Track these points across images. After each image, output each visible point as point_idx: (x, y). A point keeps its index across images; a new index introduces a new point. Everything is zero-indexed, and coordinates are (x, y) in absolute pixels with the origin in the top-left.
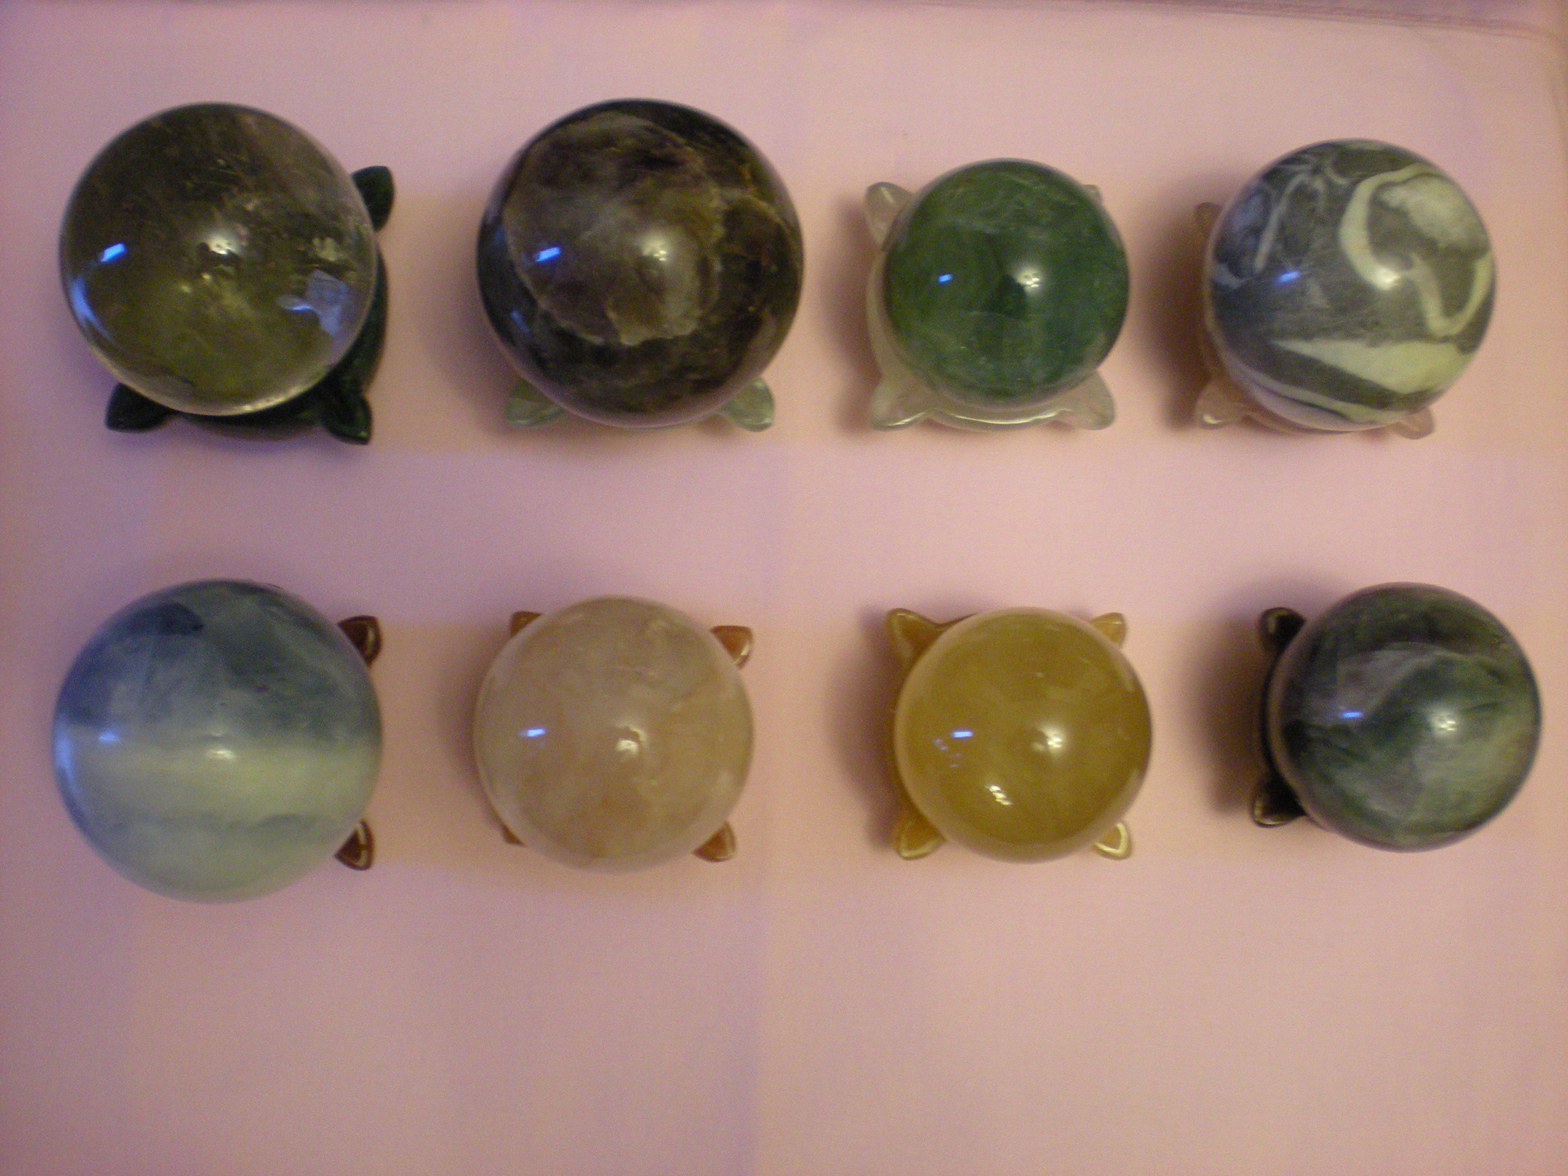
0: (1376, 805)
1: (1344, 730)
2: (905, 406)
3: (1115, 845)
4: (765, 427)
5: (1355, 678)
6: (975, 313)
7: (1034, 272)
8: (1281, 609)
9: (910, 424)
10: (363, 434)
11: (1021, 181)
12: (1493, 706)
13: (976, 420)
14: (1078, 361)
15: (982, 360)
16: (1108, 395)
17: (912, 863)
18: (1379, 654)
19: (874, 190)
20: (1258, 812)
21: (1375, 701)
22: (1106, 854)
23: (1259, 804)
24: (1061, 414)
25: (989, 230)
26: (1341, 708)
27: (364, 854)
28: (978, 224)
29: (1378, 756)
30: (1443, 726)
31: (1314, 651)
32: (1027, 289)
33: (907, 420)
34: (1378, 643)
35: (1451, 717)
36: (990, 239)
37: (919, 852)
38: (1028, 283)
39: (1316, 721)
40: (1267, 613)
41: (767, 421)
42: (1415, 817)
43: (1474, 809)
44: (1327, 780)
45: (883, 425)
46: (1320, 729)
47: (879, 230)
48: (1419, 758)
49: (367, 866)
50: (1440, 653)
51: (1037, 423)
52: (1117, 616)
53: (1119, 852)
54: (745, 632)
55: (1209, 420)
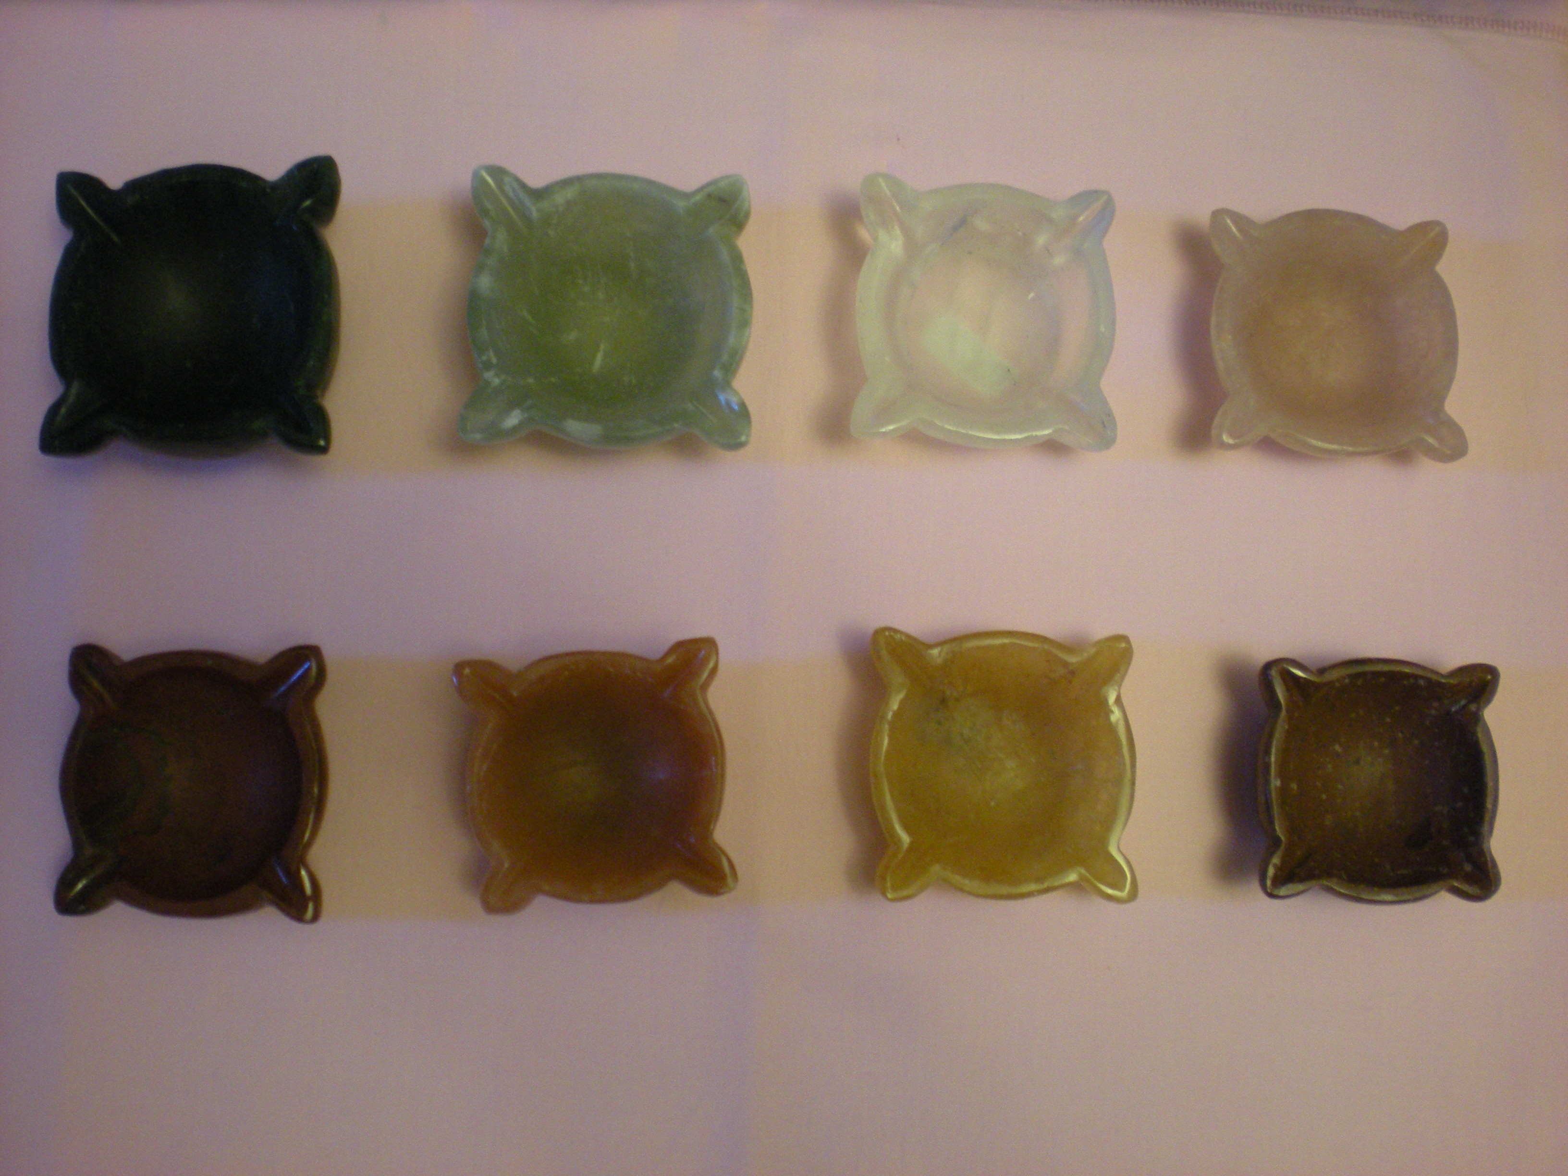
3: (1121, 888)
4: (741, 445)
10: (322, 443)
17: (898, 905)
22: (1110, 898)
24: (1058, 432)
27: (311, 906)
37: (905, 893)
41: (743, 438)
49: (316, 918)
52: (1123, 638)
53: (1124, 894)
54: (709, 644)
55: (1226, 439)
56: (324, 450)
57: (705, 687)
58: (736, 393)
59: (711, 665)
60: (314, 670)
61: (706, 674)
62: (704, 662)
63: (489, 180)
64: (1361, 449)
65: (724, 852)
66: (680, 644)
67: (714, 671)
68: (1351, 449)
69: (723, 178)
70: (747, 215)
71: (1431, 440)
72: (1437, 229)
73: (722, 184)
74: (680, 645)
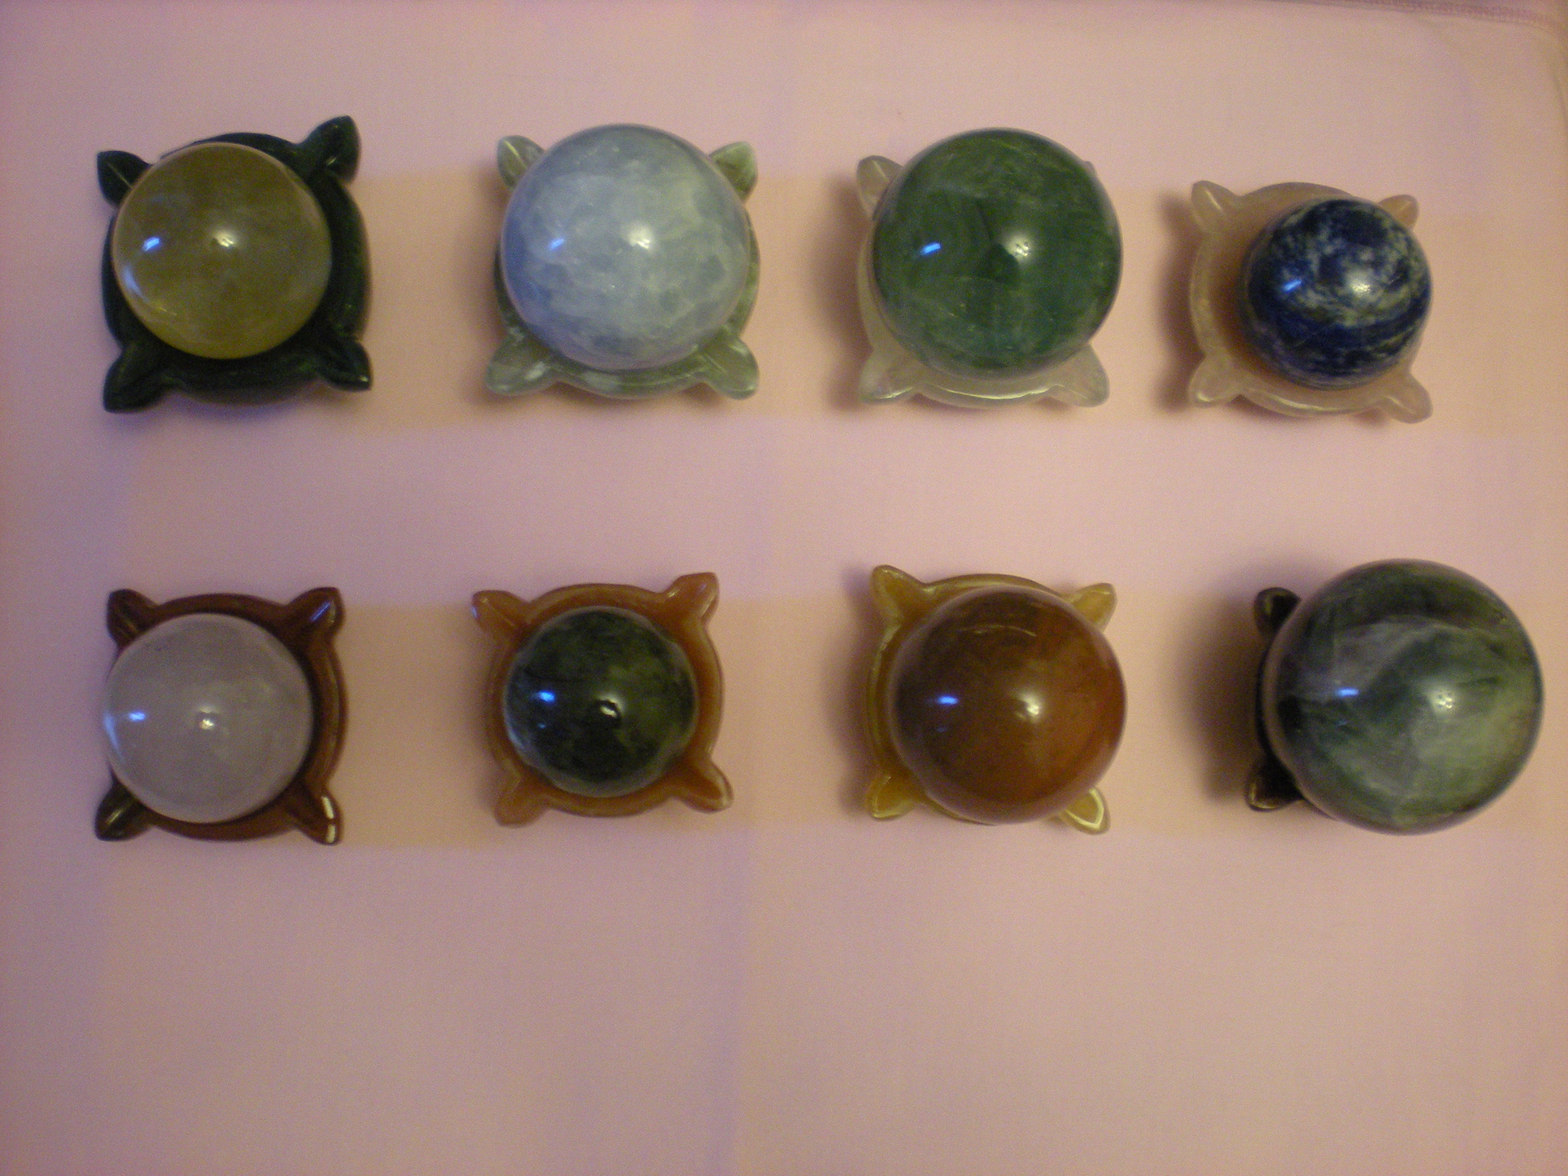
0: (1373, 783)
1: (1339, 705)
2: (894, 379)
3: (1094, 820)
4: (749, 394)
5: (1350, 652)
6: (964, 279)
7: (1025, 241)
8: (1275, 589)
9: (898, 398)
10: (365, 379)
11: (1011, 147)
12: (1493, 681)
13: (967, 394)
14: (1069, 331)
15: (972, 328)
16: (1101, 371)
18: (1375, 627)
19: (865, 164)
20: (1253, 796)
21: (1371, 675)
22: (1083, 828)
23: (1254, 787)
24: (1053, 390)
25: (979, 195)
26: (1338, 682)
27: (333, 830)
28: (967, 189)
29: (1375, 732)
30: (1442, 703)
31: (1309, 626)
32: (1018, 257)
33: (897, 394)
34: (1374, 617)
35: (1449, 695)
36: (979, 205)
37: (891, 813)
38: (1020, 251)
39: (1310, 696)
40: (1263, 594)
41: (751, 388)
42: (1413, 794)
43: (1474, 786)
44: (1323, 757)
45: (875, 399)
46: (1315, 703)
47: (869, 203)
48: (1417, 732)
49: (337, 840)
50: (1438, 626)
51: (1029, 397)
52: (1107, 586)
53: (1096, 825)
54: (709, 578)
55: (1202, 397)
56: (366, 386)
57: (705, 619)
58: (744, 345)
59: (711, 599)
60: (333, 613)
61: (707, 606)
62: (704, 595)
63: (513, 149)
64: (1331, 409)
65: (720, 773)
66: (682, 579)
67: (714, 604)
68: (1320, 408)
69: (730, 146)
70: (754, 179)
71: (1396, 401)
72: (1408, 203)
73: (731, 151)
74: (682, 581)
